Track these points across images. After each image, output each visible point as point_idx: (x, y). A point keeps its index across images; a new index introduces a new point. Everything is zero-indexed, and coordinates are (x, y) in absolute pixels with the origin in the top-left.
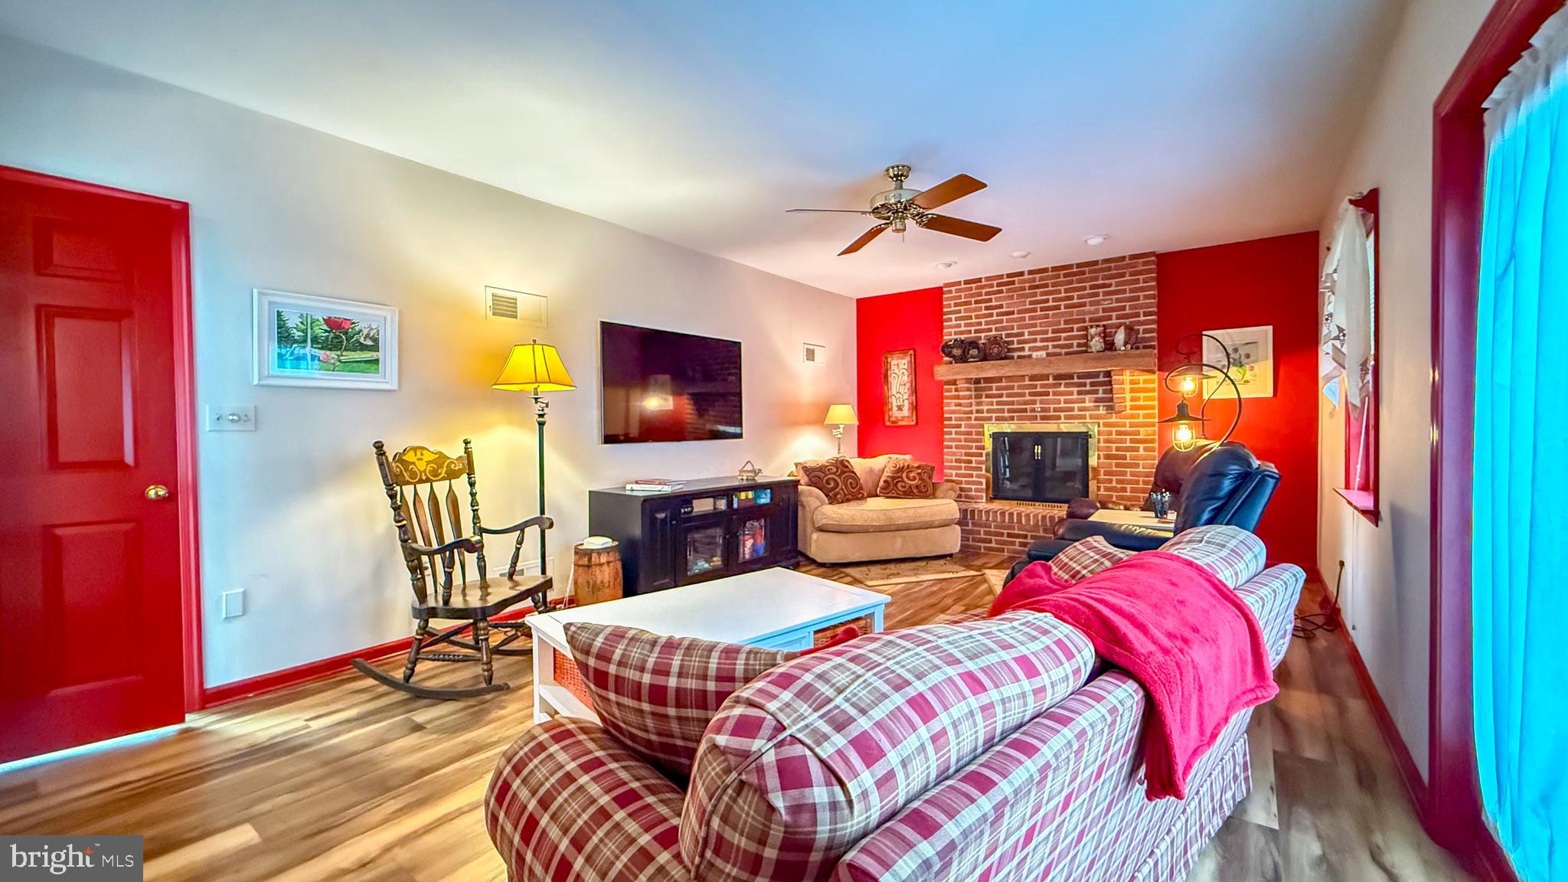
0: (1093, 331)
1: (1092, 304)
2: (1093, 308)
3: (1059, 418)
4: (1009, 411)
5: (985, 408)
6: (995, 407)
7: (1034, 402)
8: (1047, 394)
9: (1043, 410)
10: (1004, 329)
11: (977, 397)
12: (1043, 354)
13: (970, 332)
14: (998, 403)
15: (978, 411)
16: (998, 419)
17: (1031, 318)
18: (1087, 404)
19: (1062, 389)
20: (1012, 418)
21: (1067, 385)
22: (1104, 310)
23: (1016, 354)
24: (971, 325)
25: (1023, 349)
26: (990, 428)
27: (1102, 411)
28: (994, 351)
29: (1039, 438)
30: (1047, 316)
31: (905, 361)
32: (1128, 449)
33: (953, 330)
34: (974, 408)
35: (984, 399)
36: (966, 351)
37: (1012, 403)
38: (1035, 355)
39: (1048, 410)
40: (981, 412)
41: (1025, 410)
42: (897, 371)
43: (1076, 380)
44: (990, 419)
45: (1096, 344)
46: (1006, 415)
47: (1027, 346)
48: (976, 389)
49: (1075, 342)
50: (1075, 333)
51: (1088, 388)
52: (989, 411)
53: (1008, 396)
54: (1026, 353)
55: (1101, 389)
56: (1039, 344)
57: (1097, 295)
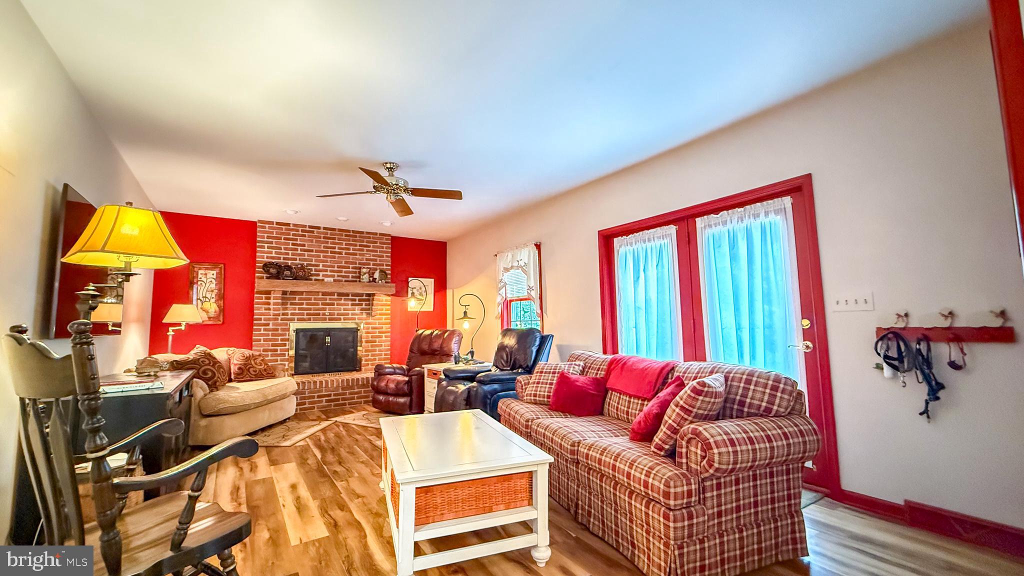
0: (364, 270)
1: (360, 255)
2: (360, 257)
3: (340, 319)
4: (308, 314)
5: (289, 312)
6: (297, 311)
7: (325, 309)
8: (333, 304)
9: (330, 314)
10: (305, 260)
11: (283, 304)
12: (332, 279)
13: (280, 258)
14: (299, 309)
15: (283, 314)
16: (298, 320)
17: (324, 257)
18: (357, 312)
19: (343, 302)
20: (310, 319)
21: (345, 300)
22: (367, 260)
23: (314, 278)
24: (281, 253)
25: (318, 275)
26: (294, 326)
27: (364, 316)
28: (301, 274)
29: (328, 332)
30: (334, 257)
31: (215, 272)
32: (377, 337)
33: (264, 254)
34: (281, 312)
35: (289, 306)
36: (277, 271)
37: (310, 309)
38: (326, 279)
39: (334, 314)
40: (287, 314)
41: (319, 314)
42: (204, 280)
43: (350, 297)
44: (294, 320)
45: (365, 278)
46: (305, 317)
47: (321, 273)
48: (283, 299)
49: (351, 275)
50: (351, 270)
51: (357, 302)
52: (292, 314)
53: (307, 304)
54: (321, 278)
55: (364, 303)
56: (329, 273)
57: (363, 250)
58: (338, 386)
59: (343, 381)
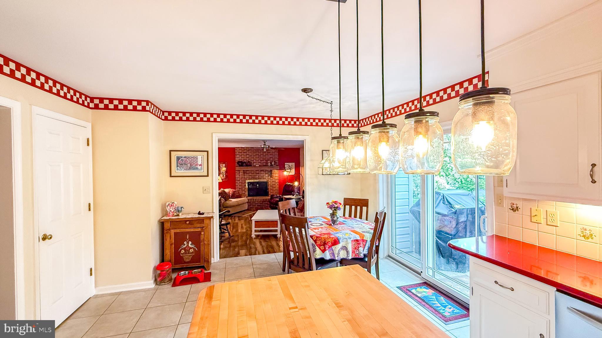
0: (268, 162)
1: (268, 156)
2: (268, 157)
3: (261, 179)
4: (251, 177)
5: (246, 176)
6: (248, 176)
7: (256, 175)
8: (259, 174)
9: (258, 177)
10: (250, 159)
11: (244, 174)
12: (258, 165)
13: (242, 159)
14: (249, 175)
15: (244, 177)
16: (249, 179)
17: (256, 157)
18: (267, 176)
19: (262, 173)
20: (252, 179)
21: (263, 172)
22: (270, 157)
23: (253, 165)
24: (242, 158)
25: (254, 164)
26: (247, 181)
27: (269, 177)
28: (249, 164)
29: (257, 183)
30: (259, 158)
31: (224, 165)
32: (274, 184)
33: (238, 158)
34: (243, 176)
35: (245, 175)
36: (241, 164)
37: (252, 175)
38: (257, 165)
39: (259, 177)
40: (245, 177)
41: (255, 177)
42: (222, 167)
43: (265, 171)
44: (247, 179)
45: (269, 164)
46: (250, 178)
47: (255, 163)
48: (244, 172)
49: (264, 163)
50: (264, 161)
51: (267, 173)
52: (247, 177)
53: (251, 174)
54: (255, 165)
55: (269, 173)
56: (257, 163)
57: (268, 154)
58: (260, 201)
59: (262, 199)
